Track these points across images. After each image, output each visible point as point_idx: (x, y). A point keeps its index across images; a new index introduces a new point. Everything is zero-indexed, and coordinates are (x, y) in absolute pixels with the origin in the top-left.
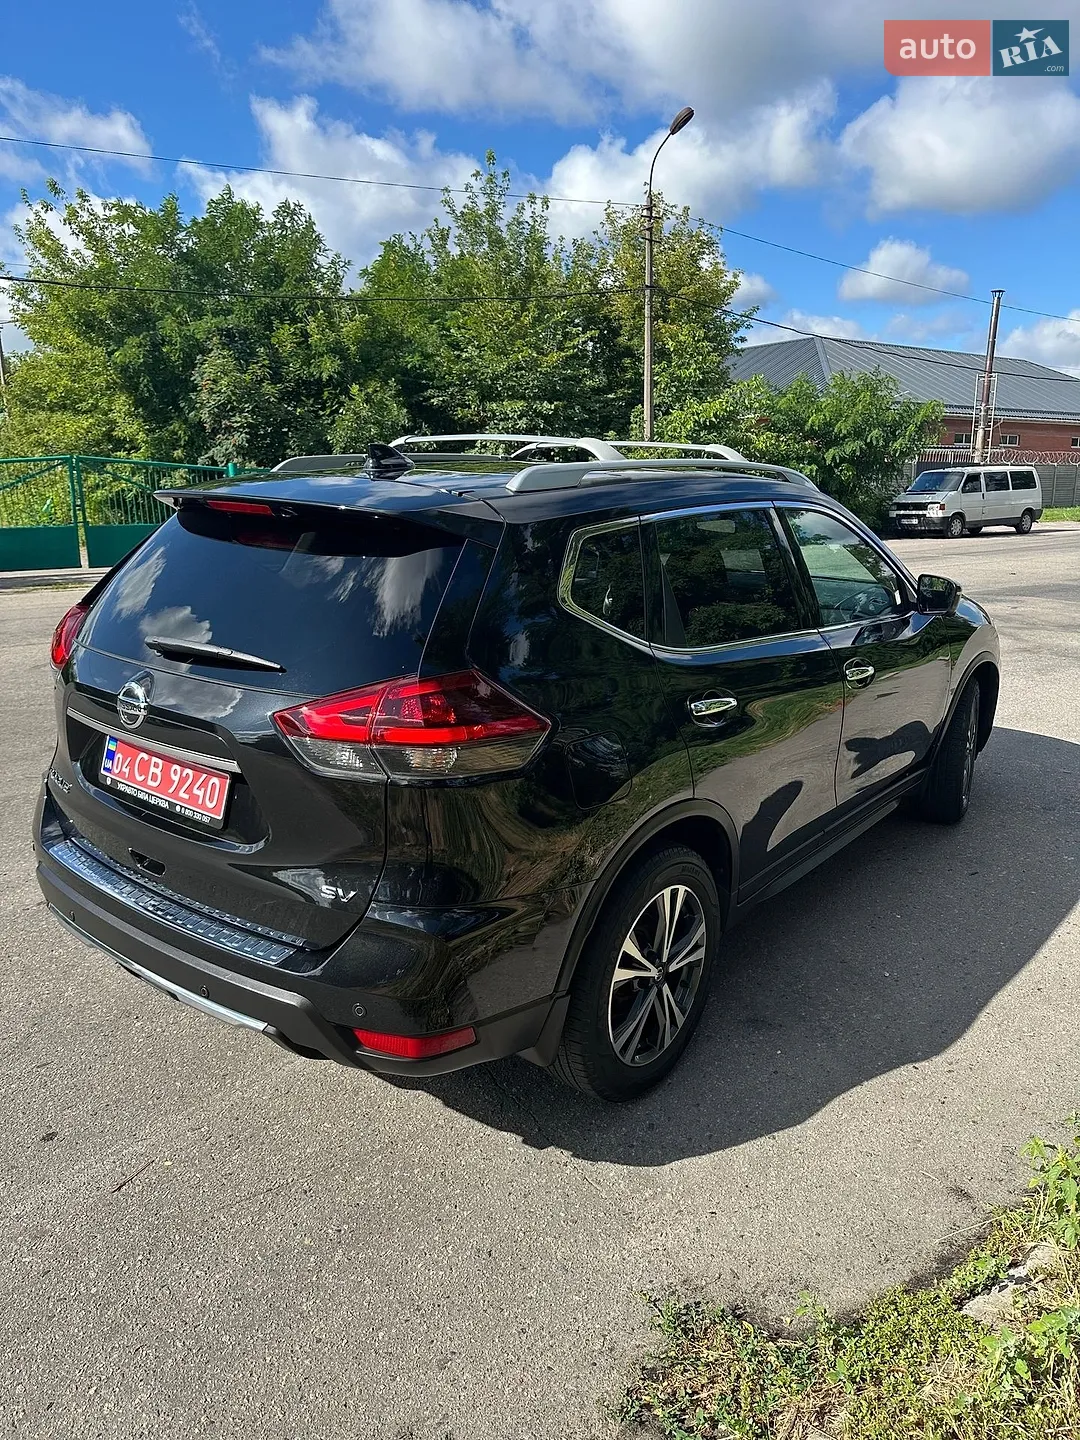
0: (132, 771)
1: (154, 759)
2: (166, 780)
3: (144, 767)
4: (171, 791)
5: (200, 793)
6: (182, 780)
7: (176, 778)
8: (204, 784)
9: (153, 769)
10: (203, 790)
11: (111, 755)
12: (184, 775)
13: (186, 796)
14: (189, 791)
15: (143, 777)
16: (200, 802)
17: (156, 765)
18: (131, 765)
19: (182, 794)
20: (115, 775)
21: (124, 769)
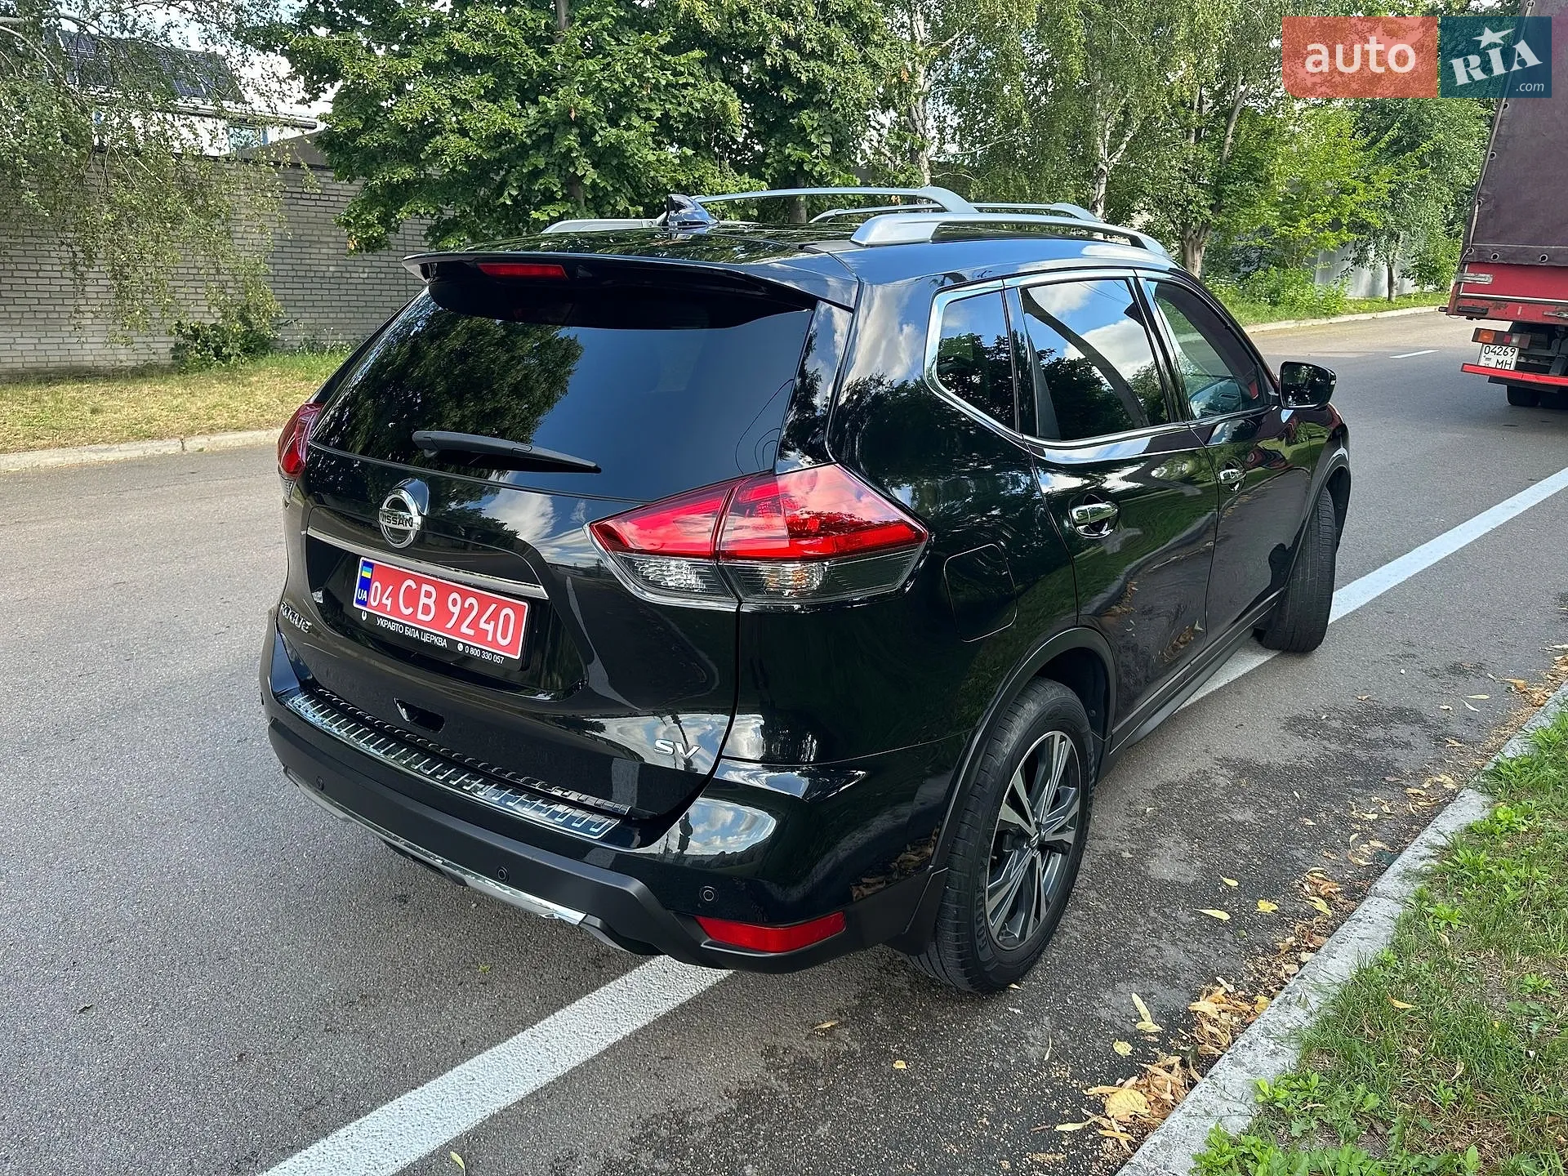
0: (395, 604)
1: (425, 587)
2: (443, 613)
3: (412, 598)
4: (449, 625)
5: (490, 627)
6: (465, 613)
7: (456, 610)
8: (494, 617)
9: (423, 600)
10: (492, 623)
11: (366, 584)
12: (466, 605)
13: (471, 632)
14: (474, 625)
15: (411, 610)
16: (490, 638)
17: (428, 595)
18: (394, 595)
19: (464, 629)
20: (372, 607)
21: (384, 601)
